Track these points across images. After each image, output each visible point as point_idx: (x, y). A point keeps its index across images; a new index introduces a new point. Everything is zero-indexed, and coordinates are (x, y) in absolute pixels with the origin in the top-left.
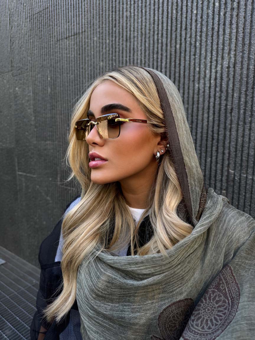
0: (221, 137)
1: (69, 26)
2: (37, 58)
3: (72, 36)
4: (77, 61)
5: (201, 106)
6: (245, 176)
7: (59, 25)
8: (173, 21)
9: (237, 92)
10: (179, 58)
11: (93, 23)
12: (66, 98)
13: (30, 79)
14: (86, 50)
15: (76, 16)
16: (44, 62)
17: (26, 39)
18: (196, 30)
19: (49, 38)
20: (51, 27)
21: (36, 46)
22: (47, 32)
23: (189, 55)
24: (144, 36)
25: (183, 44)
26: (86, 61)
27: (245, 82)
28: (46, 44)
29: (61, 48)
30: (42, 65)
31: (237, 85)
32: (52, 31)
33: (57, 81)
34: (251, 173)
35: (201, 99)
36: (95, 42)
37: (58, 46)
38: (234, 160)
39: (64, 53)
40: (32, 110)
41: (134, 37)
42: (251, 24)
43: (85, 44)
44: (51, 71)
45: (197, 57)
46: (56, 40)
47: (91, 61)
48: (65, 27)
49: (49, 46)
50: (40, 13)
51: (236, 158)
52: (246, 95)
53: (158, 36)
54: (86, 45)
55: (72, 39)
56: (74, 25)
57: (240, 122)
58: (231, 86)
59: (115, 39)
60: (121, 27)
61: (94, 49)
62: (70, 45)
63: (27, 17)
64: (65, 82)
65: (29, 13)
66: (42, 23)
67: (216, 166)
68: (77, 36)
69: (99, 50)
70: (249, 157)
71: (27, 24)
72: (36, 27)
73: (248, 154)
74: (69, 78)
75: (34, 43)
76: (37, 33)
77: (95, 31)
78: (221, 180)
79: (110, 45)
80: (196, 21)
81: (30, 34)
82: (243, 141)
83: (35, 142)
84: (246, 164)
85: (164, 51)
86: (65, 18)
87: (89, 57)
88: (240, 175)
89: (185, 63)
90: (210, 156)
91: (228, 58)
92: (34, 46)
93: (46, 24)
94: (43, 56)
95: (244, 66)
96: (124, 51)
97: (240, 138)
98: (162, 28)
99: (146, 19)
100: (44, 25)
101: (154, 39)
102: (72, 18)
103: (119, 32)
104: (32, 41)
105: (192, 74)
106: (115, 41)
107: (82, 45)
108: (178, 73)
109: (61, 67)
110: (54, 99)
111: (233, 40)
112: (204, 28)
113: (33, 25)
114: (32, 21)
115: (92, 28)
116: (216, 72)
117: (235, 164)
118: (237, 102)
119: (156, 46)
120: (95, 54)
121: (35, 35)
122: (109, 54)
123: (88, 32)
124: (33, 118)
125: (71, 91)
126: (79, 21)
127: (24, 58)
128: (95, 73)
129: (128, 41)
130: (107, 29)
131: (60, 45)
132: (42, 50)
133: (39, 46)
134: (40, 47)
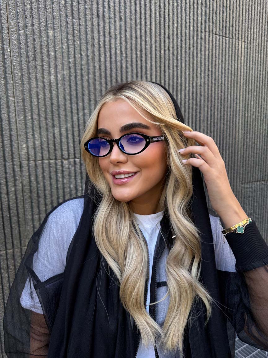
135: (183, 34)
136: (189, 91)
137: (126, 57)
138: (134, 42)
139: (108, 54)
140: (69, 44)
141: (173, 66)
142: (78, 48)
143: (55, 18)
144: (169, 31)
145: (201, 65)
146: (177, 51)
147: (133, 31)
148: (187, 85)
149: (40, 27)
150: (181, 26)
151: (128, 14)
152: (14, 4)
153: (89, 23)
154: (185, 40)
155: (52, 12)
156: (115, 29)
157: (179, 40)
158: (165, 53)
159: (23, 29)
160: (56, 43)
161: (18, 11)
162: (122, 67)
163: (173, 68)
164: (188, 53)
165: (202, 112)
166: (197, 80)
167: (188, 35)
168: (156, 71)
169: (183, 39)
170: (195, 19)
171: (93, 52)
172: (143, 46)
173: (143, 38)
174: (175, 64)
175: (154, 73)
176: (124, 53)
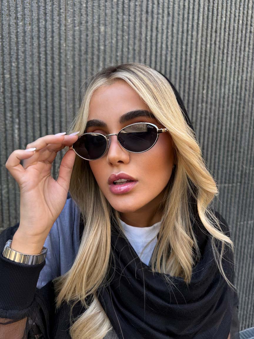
18: (224, 37)
45: (224, 64)
47: (80, 17)
51: (247, 156)
53: (188, 26)
58: (247, 96)
135: (232, 28)
136: (233, 85)
137: (172, 51)
138: (180, 36)
139: (154, 48)
140: (118, 39)
141: (218, 60)
142: (126, 43)
143: (107, 15)
144: (217, 25)
145: (248, 59)
146: (224, 45)
147: (180, 26)
148: (232, 79)
149: (93, 24)
150: (230, 20)
151: (176, 10)
152: (72, 4)
153: (138, 19)
154: (233, 34)
155: (105, 10)
156: (163, 24)
157: (227, 34)
158: (211, 48)
159: (78, 26)
160: (106, 38)
161: (76, 9)
162: (166, 61)
163: (218, 62)
164: (235, 47)
165: (246, 107)
166: (243, 74)
167: (236, 29)
168: (201, 65)
169: (231, 33)
170: (246, 12)
171: (140, 46)
172: (189, 40)
173: (190, 32)
174: (221, 58)
175: (198, 67)
176: (169, 47)
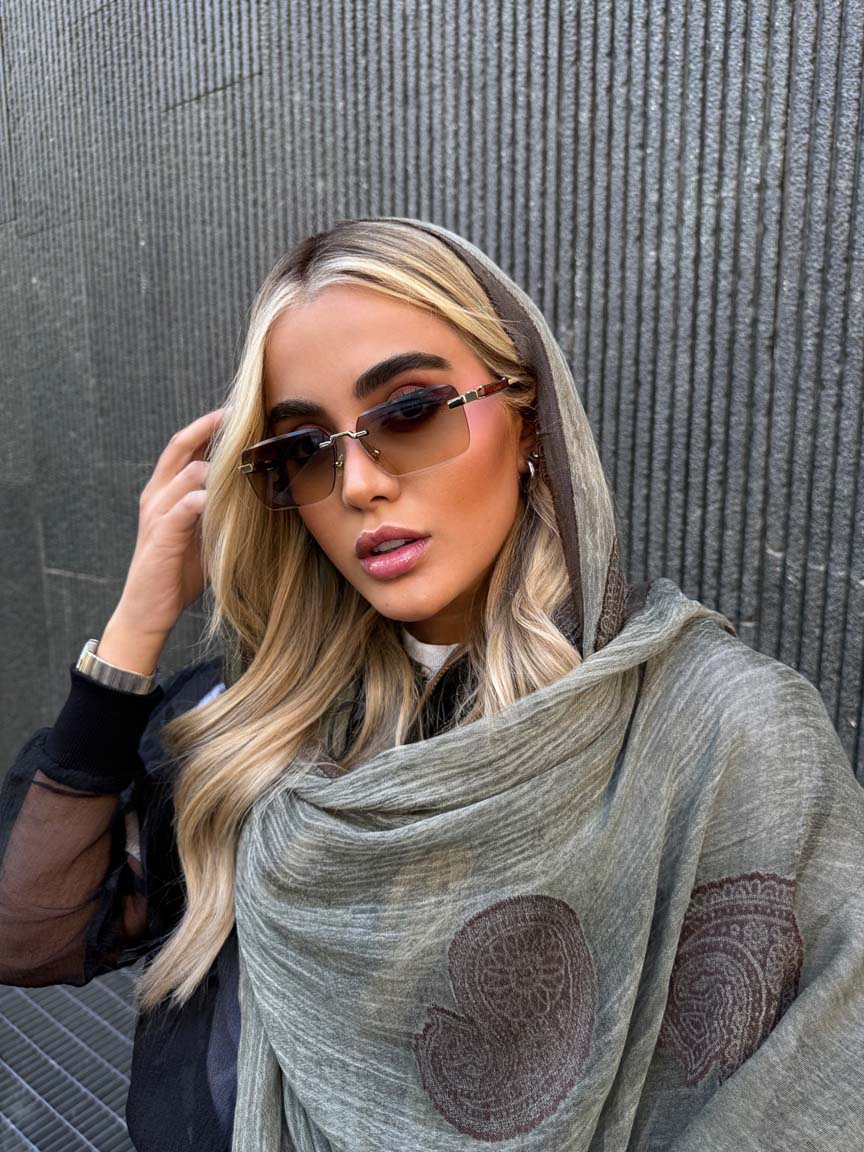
0: (737, 436)
1: (205, 56)
2: (99, 170)
3: (215, 90)
4: (236, 177)
5: (666, 326)
6: (822, 568)
7: (172, 51)
8: (565, 27)
9: (791, 276)
10: (588, 158)
11: (290, 42)
12: (203, 309)
13: (77, 246)
14: (267, 140)
15: (230, 20)
16: (123, 185)
17: (60, 104)
18: (648, 58)
19: (139, 100)
20: (144, 59)
21: (96, 131)
22: (131, 79)
23: (623, 146)
24: (465, 83)
25: (603, 107)
26: (269, 178)
27: (822, 236)
28: (130, 120)
29: (180, 134)
30: (116, 193)
31: (793, 251)
32: (149, 75)
33: (169, 249)
34: (843, 559)
35: (666, 303)
36: (296, 110)
37: (171, 124)
38: (782, 513)
39: (192, 149)
40: (88, 353)
41: (431, 87)
42: (840, 29)
43: (262, 119)
44: (149, 214)
45: (651, 154)
46: (163, 107)
47: (283, 178)
48: (193, 58)
49: (140, 126)
50: (106, 13)
51: (789, 508)
52: (825, 285)
53: (514, 83)
54: (267, 121)
55: (216, 100)
56: (223, 52)
57: (801, 380)
58: (770, 251)
59: (367, 97)
60: (385, 53)
61: (293, 134)
62: (212, 122)
63: (60, 27)
64: (197, 254)
65: (69, 13)
66: (115, 48)
67: (721, 538)
68: (233, 89)
69: (312, 137)
70: (836, 503)
71: (62, 53)
72: (92, 63)
73: (832, 493)
74: (209, 238)
75: (89, 119)
76: (97, 81)
77: (296, 71)
78: (739, 586)
79: (350, 118)
80: (647, 23)
81: (74, 88)
82: (814, 446)
83: (101, 465)
84: (825, 527)
85: (536, 136)
86: (191, 27)
87: (278, 164)
88: (805, 567)
89: (609, 174)
90: (700, 503)
91: (759, 154)
92: (89, 128)
93: (126, 51)
94: (121, 163)
95: (815, 180)
96: (399, 139)
97: (804, 435)
98: (530, 54)
99: (470, 22)
100: (119, 55)
101: (500, 92)
102: (217, 26)
103: (379, 70)
104: (82, 113)
105: (634, 214)
106: (367, 103)
107: (252, 119)
108: (586, 213)
109: (183, 198)
110: (161, 314)
111: (776, 90)
112: (676, 48)
113: (85, 54)
114: (80, 40)
115: (286, 59)
116: (719, 206)
117: (786, 527)
118: (794, 308)
119: (507, 116)
120: (298, 151)
121: (91, 91)
122: (346, 149)
123: (271, 76)
124: (93, 382)
125: (219, 281)
126: (240, 36)
127: (55, 171)
128: (300, 217)
129: (411, 100)
130: (338, 61)
131: (175, 122)
132: (117, 141)
133: (106, 130)
134: (109, 131)
